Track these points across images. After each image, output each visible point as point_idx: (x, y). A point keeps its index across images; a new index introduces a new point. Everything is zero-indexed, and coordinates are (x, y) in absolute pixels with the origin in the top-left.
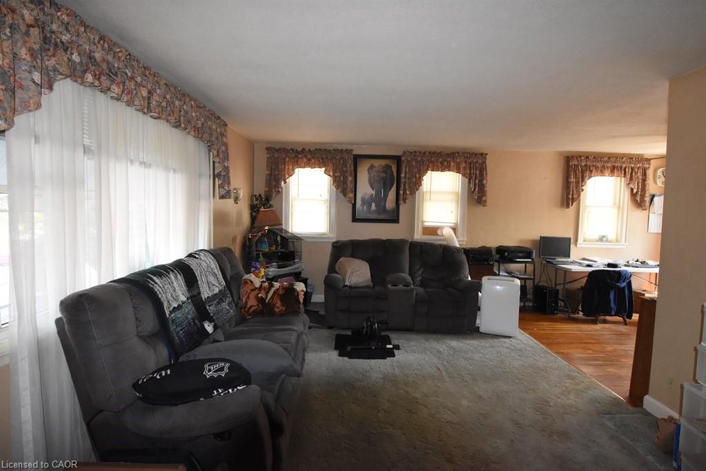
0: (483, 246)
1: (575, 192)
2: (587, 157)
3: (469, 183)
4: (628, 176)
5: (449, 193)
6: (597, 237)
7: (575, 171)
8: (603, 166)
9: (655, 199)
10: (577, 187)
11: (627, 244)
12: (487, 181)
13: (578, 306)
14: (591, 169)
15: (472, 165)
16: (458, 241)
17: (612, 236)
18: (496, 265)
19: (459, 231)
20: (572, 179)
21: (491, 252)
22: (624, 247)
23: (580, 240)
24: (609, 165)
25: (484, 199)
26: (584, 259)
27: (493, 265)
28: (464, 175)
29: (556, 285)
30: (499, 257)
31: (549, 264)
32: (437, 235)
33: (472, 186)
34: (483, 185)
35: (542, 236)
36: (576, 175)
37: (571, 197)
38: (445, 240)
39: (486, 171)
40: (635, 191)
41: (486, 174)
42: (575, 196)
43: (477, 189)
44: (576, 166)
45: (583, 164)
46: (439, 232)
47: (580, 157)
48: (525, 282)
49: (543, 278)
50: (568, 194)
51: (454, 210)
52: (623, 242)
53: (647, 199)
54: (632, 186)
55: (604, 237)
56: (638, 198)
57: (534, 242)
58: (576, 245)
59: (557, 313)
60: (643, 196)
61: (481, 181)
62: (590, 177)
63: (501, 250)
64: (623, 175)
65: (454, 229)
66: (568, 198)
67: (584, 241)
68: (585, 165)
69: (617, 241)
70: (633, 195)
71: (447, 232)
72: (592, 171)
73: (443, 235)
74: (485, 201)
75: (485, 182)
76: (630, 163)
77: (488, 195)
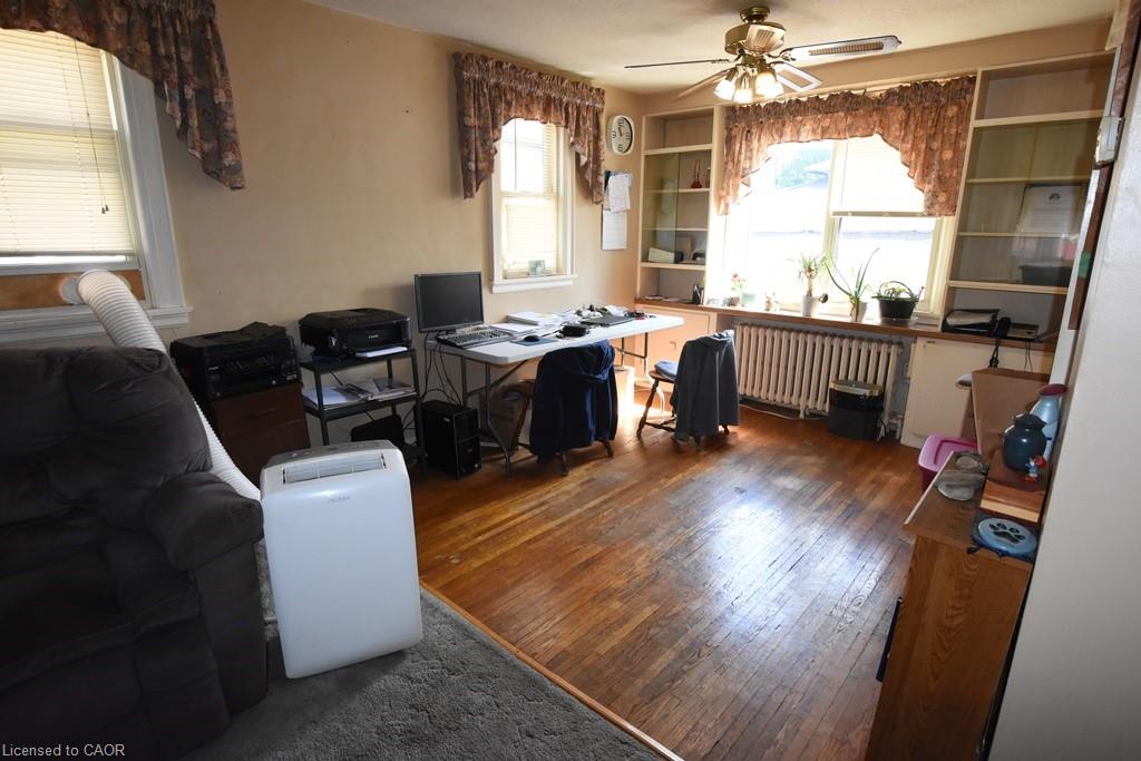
0: (256, 325)
1: (481, 156)
2: (499, 64)
3: (159, 91)
4: (573, 127)
5: (74, 131)
6: (525, 266)
7: (476, 99)
8: (530, 94)
9: (611, 179)
10: (484, 142)
11: (575, 276)
12: (229, 94)
13: (517, 434)
14: (509, 97)
15: (157, 24)
16: (152, 319)
17: (550, 264)
18: (307, 377)
19: (157, 281)
20: (472, 121)
21: (286, 341)
22: (570, 283)
23: (498, 278)
24: (540, 93)
25: (229, 159)
26: (508, 320)
27: (298, 382)
28: (128, 59)
29: (466, 395)
30: (315, 353)
31: (445, 348)
32: (60, 303)
33: (172, 107)
34: (217, 108)
35: (419, 274)
36: (480, 108)
37: (473, 166)
38: (98, 318)
39: (221, 58)
40: (584, 160)
41: (223, 67)
42: (481, 166)
43: (194, 122)
44: (479, 83)
45: (493, 81)
46: (64, 290)
47: (485, 59)
48: (394, 410)
49: (434, 381)
50: (465, 160)
51: (114, 201)
52: (569, 272)
53: (602, 179)
54: (578, 148)
55: (538, 263)
56: (589, 176)
57: (400, 291)
58: (491, 289)
59: (480, 467)
60: (596, 173)
61: (205, 93)
62: (508, 119)
63: (315, 328)
64: (563, 123)
65: (134, 277)
66: (466, 171)
67: (505, 278)
68: (497, 85)
69: (559, 271)
70: (580, 170)
71: (100, 288)
72: (509, 104)
73: (83, 304)
74: (236, 169)
75: (221, 97)
76: (575, 94)
77: (243, 146)
